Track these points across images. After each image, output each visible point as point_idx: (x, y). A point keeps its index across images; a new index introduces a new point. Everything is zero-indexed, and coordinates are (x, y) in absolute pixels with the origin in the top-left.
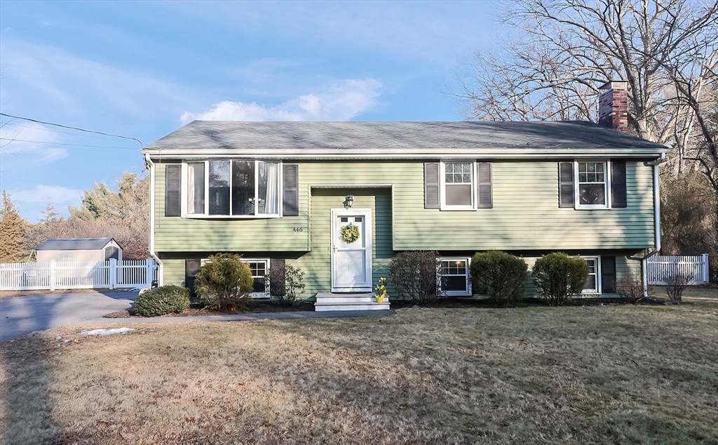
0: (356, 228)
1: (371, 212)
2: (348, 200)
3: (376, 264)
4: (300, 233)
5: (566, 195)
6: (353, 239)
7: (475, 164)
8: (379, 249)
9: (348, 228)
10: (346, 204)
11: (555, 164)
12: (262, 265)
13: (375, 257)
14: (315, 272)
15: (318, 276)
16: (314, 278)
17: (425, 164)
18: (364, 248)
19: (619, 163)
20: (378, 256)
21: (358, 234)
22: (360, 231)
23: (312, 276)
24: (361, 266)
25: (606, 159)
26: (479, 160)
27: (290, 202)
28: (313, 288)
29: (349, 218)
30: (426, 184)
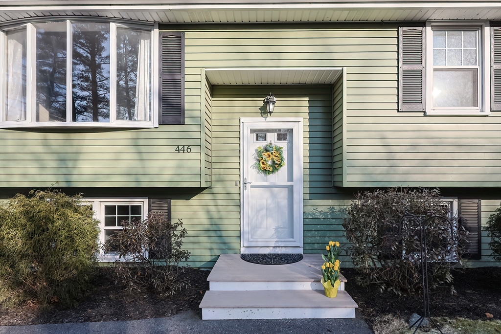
0: (279, 150)
1: (301, 124)
2: (267, 103)
3: (310, 209)
4: (187, 156)
6: (276, 167)
7: (487, 29)
8: (314, 184)
9: (267, 150)
10: (264, 111)
12: (137, 210)
13: (307, 197)
14: (218, 221)
15: (222, 227)
16: (215, 230)
17: (401, 29)
18: (290, 183)
20: (313, 195)
21: (282, 159)
22: (285, 155)
23: (214, 227)
26: (493, 23)
28: (214, 246)
29: (268, 134)
30: (403, 67)
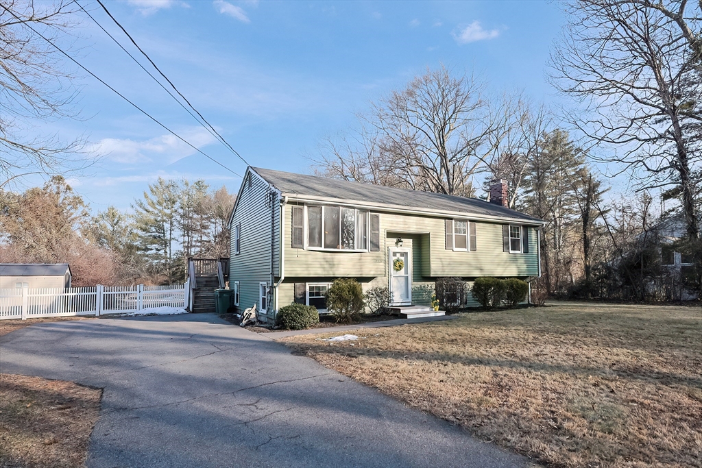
0: (402, 261)
1: (410, 251)
2: (400, 241)
3: (414, 286)
5: (505, 244)
6: (400, 268)
8: (415, 275)
9: (397, 261)
10: (397, 244)
11: (501, 226)
17: (446, 220)
18: (407, 275)
19: (526, 227)
20: (414, 280)
21: (403, 265)
24: (404, 288)
25: (520, 225)
26: (471, 221)
27: (375, 241)
29: (397, 254)
30: (447, 234)
